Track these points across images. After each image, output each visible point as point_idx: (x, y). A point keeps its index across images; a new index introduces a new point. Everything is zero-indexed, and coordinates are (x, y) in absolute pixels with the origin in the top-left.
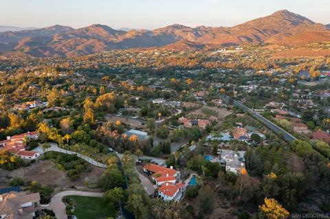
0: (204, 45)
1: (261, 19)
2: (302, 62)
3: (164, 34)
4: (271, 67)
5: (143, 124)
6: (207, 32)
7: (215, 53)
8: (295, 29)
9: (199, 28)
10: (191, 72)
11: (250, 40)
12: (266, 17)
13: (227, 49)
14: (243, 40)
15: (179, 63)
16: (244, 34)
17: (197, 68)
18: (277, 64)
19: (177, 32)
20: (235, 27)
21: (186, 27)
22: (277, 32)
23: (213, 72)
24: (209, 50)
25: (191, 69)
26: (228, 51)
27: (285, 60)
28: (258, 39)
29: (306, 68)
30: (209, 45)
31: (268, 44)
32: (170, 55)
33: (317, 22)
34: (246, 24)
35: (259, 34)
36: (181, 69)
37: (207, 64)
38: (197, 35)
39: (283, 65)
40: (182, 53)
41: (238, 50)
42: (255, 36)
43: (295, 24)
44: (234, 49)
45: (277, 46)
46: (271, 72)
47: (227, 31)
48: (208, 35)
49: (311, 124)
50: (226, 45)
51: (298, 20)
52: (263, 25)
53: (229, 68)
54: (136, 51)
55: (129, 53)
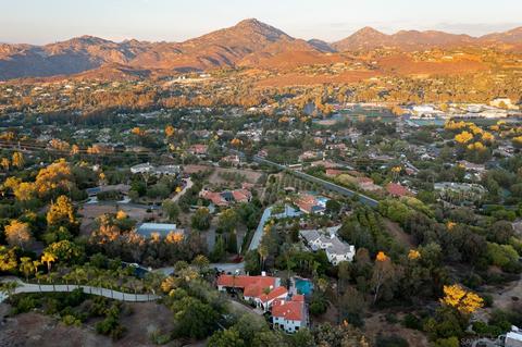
0: (148, 72)
1: (224, 31)
2: (299, 93)
3: (68, 52)
4: (264, 102)
5: (149, 211)
6: (144, 50)
7: (170, 83)
8: (273, 46)
9: (128, 43)
10: (147, 116)
11: (215, 62)
12: (231, 29)
13: (187, 77)
14: (206, 62)
15: (118, 103)
16: (204, 52)
17: (154, 109)
18: (271, 97)
19: (92, 49)
20: (188, 42)
21: (105, 41)
22: (250, 52)
23: (183, 114)
24: (159, 79)
25: (145, 111)
26: (190, 80)
27: (277, 91)
28: (227, 61)
29: (310, 100)
30: (157, 70)
31: (244, 68)
32: (95, 88)
33: (297, 38)
34: (203, 39)
35: (227, 54)
36: (127, 111)
37: (169, 102)
38: (128, 54)
39: (278, 98)
40: (115, 84)
41: (204, 78)
42: (222, 56)
43: (271, 39)
44: (198, 76)
45: (259, 71)
46: (266, 108)
47: (177, 48)
48: (146, 55)
49: (378, 176)
50: (184, 71)
51: (274, 35)
52: (229, 40)
53: (205, 107)
54: (25, 83)
55: (12, 87)
